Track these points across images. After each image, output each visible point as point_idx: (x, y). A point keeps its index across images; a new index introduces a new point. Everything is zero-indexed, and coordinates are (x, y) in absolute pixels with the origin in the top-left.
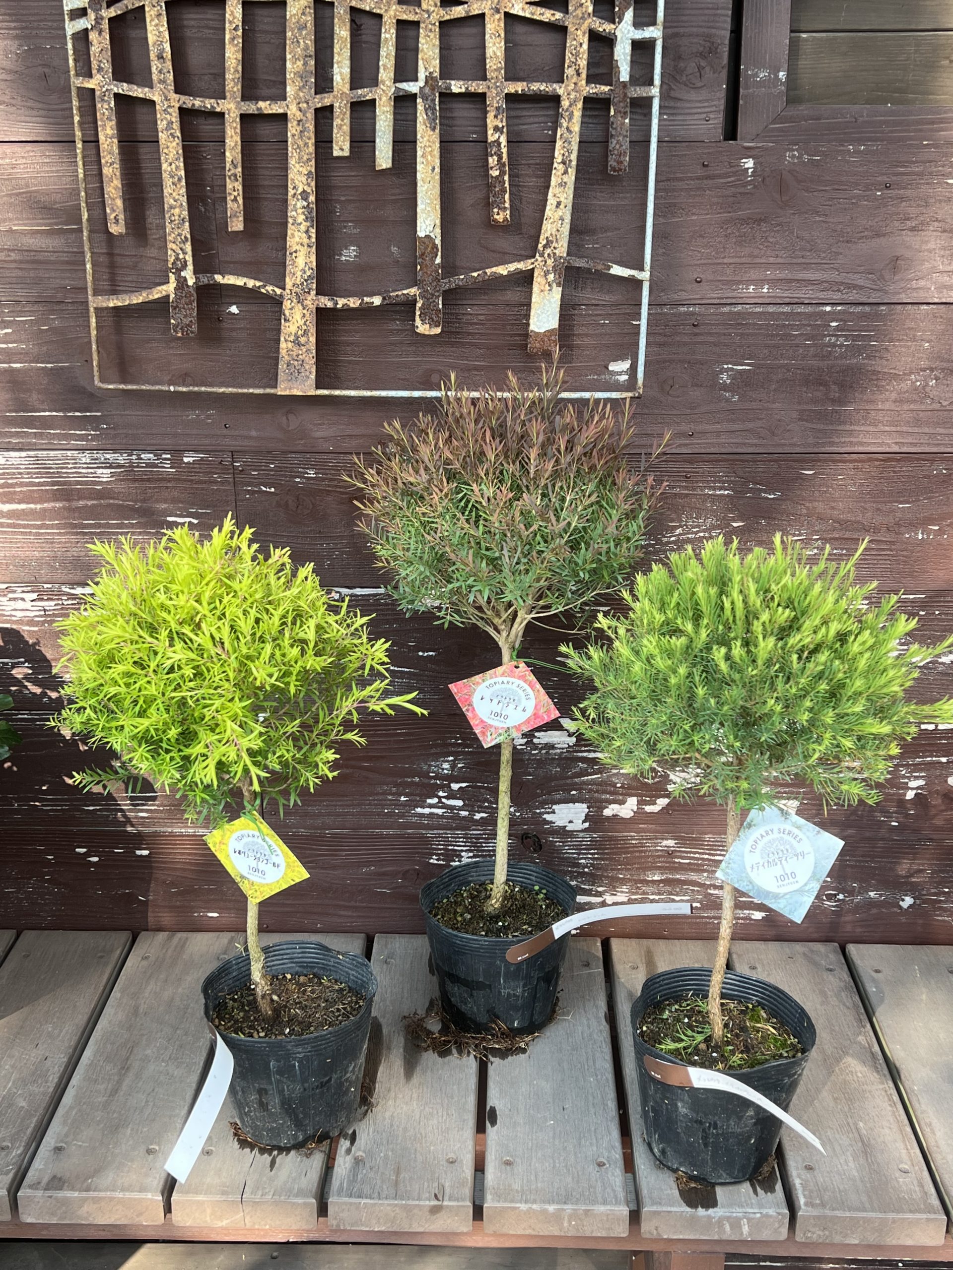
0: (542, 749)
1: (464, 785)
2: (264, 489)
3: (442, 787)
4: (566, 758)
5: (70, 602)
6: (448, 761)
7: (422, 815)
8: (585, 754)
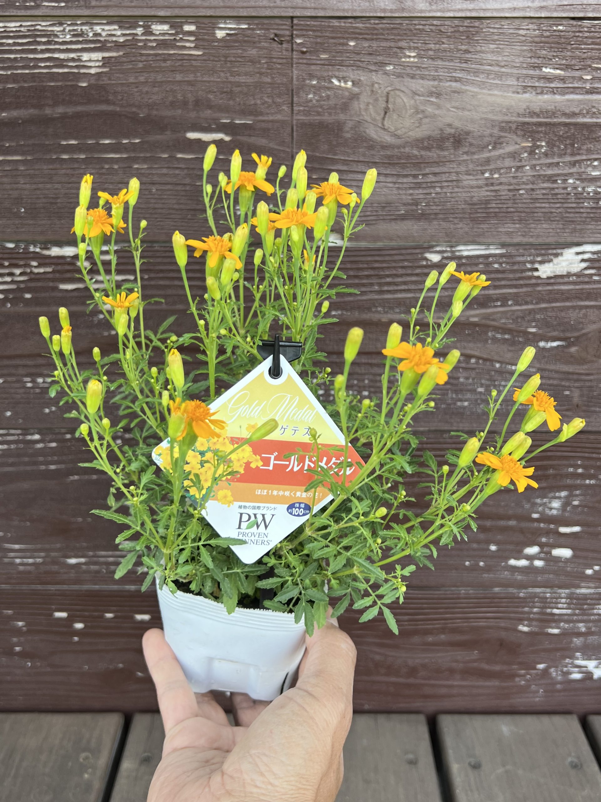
1: (577, 529)
2: (336, 82)
3: (548, 533)
5: (41, 270)
6: (559, 498)
7: (515, 569)
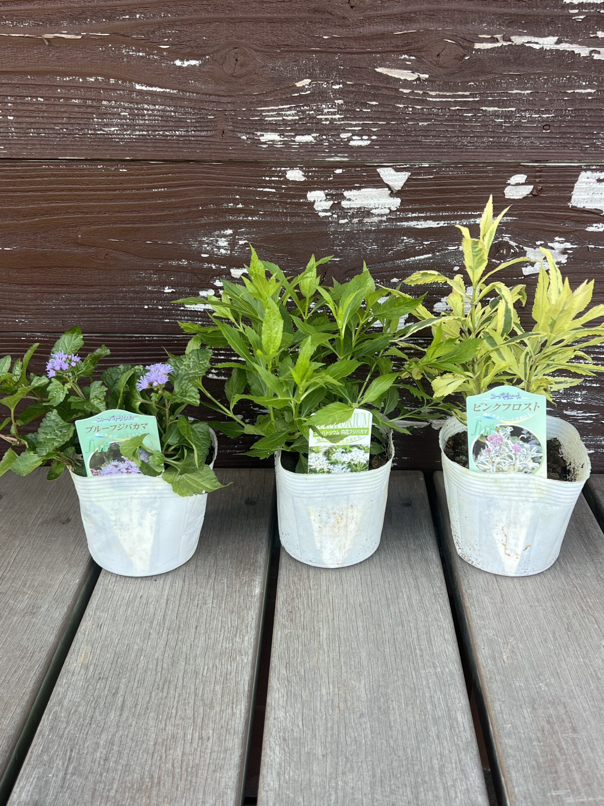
0: (353, 216)
4: (386, 230)
8: (412, 224)
